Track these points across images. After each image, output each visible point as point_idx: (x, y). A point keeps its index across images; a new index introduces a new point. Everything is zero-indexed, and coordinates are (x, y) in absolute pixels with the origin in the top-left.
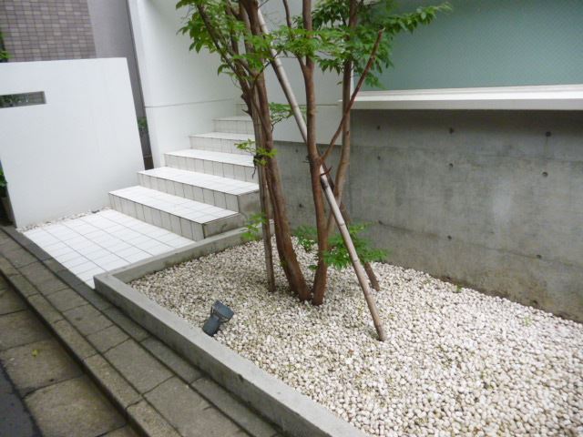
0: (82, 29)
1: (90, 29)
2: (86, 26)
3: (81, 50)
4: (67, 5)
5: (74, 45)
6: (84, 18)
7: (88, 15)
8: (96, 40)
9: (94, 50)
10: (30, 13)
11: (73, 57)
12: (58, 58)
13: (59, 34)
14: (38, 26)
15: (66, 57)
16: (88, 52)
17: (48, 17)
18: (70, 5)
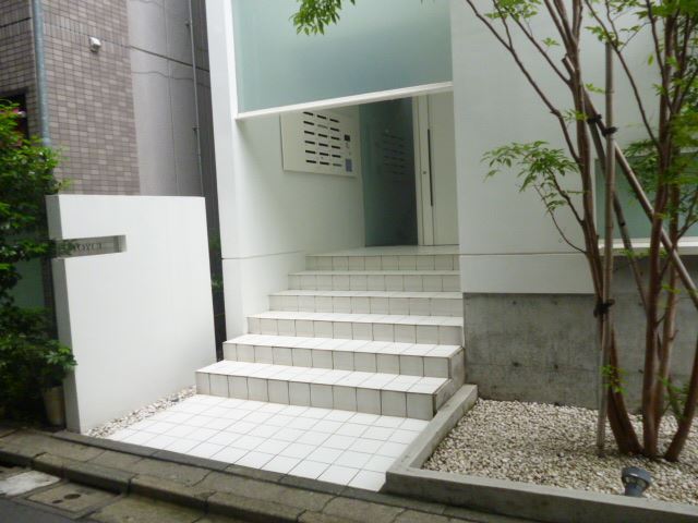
0: (128, 159)
1: (135, 160)
2: (132, 155)
3: (126, 184)
4: (115, 128)
5: (119, 179)
6: (131, 145)
7: (135, 143)
8: (141, 173)
9: (138, 187)
10: (75, 133)
11: (116, 193)
12: (101, 192)
13: (104, 163)
14: (83, 150)
15: (110, 192)
16: (132, 188)
17: (94, 141)
18: (118, 128)
